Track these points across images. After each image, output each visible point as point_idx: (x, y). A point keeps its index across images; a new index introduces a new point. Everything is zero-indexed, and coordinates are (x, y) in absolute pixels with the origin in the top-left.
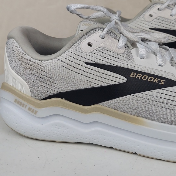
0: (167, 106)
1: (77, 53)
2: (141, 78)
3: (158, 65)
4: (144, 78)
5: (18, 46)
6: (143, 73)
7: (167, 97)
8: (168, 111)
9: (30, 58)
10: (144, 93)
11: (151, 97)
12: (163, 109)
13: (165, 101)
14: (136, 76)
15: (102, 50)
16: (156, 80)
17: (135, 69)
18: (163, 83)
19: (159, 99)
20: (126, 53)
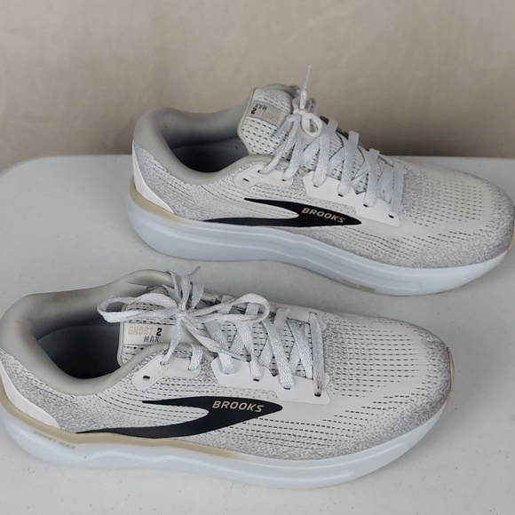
0: (267, 441)
1: (129, 391)
2: (229, 406)
3: (252, 379)
4: (233, 406)
5: (25, 370)
6: (231, 399)
7: (267, 429)
8: (269, 446)
9: (50, 390)
10: (234, 426)
11: (244, 432)
12: (262, 444)
13: (263, 435)
14: (221, 405)
15: (166, 381)
16: (251, 407)
17: (218, 395)
18: (260, 410)
19: (255, 433)
20: (203, 372)
